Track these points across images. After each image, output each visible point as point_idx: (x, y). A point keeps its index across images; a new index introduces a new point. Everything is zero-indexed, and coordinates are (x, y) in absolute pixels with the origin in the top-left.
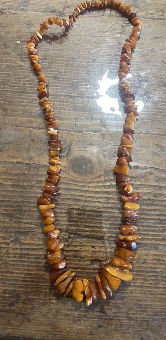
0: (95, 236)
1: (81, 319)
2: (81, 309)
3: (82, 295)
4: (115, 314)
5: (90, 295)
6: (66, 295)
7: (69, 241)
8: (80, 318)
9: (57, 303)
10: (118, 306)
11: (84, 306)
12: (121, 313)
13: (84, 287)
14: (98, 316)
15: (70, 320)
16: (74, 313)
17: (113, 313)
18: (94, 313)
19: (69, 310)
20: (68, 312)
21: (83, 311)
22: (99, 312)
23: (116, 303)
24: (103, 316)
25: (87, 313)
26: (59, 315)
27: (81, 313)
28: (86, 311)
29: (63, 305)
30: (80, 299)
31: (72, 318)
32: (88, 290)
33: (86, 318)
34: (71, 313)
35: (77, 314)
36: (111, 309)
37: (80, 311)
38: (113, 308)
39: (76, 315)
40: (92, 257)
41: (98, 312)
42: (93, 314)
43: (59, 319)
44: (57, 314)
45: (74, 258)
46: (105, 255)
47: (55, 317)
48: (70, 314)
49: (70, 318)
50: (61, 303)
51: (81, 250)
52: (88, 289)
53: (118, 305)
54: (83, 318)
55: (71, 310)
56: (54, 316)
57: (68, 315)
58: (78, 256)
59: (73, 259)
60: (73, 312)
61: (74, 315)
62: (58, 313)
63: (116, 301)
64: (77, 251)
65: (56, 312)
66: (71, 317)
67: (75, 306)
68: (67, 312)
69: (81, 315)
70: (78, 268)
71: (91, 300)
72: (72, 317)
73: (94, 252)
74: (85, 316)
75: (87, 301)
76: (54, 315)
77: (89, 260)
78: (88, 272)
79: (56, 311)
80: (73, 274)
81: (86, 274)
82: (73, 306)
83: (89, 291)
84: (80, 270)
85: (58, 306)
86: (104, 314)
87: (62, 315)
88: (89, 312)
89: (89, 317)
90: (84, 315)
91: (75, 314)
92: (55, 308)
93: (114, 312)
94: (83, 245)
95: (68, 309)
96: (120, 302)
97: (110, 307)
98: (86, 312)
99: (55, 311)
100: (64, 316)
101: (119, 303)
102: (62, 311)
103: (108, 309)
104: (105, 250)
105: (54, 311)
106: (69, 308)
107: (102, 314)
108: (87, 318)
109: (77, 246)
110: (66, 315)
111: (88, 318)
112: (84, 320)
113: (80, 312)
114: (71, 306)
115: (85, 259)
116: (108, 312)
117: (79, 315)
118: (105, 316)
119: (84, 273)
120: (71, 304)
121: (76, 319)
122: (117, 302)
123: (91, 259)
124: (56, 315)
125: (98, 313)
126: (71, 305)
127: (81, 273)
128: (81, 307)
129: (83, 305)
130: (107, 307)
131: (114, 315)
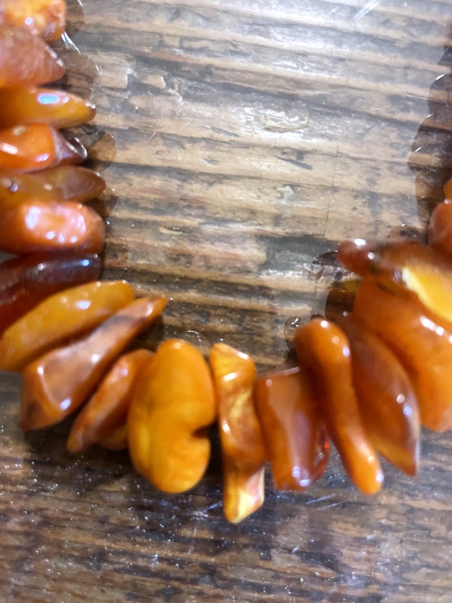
0: (310, 93)
1: (183, 587)
2: (187, 532)
3: (201, 450)
4: (395, 574)
5: (254, 452)
6: (77, 439)
7: (131, 108)
8: (176, 584)
9: (36, 485)
10: (424, 529)
11: (211, 512)
12: (436, 567)
13: (219, 397)
14: (290, 581)
15: (115, 586)
16: (143, 550)
17: (386, 565)
18: (268, 558)
19: (111, 532)
20: (105, 544)
21: (198, 541)
22: (297, 553)
23: (412, 510)
24: (322, 579)
25: (226, 557)
26: (47, 555)
27: (184, 555)
28: (217, 542)
29: (70, 495)
30: (186, 478)
31: (127, 577)
32: (243, 420)
33: (213, 581)
34: (123, 545)
35: (160, 559)
36: (375, 543)
37: (178, 539)
38: (390, 535)
39: (155, 565)
40: (277, 220)
41: (294, 557)
42: (261, 563)
43: (47, 577)
44: (37, 546)
45: (159, 218)
46: (367, 211)
47: (23, 559)
48: (117, 553)
49: (117, 578)
50: (64, 482)
51: (211, 168)
52: (250, 410)
53: (425, 522)
54: (194, 582)
55: (123, 529)
56: (18, 554)
57: (102, 556)
58: (189, 206)
59: (155, 223)
60: (134, 543)
61: (141, 562)
62: (39, 540)
63: (412, 496)
64: (185, 175)
65: (27, 534)
66: (117, 571)
67: (150, 508)
68: (98, 542)
69: (182, 563)
70: (186, 282)
71: (257, 483)
72: (128, 571)
73: (293, 186)
74: (211, 572)
75: (231, 491)
76: (18, 548)
77: (261, 238)
78: (245, 312)
79: (26, 528)
80: (145, 309)
81: (232, 321)
82: (140, 508)
83: (252, 423)
84: (192, 295)
85: (42, 503)
86: (330, 571)
87: (66, 557)
88: (240, 548)
89: (235, 581)
90: (204, 566)
91: (143, 556)
92: (21, 512)
93: (395, 562)
94: (226, 138)
95: (103, 521)
96: (435, 505)
97: (371, 529)
98: (216, 553)
99: (18, 528)
100: (80, 560)
101: (431, 513)
102: (68, 536)
103: (359, 542)
104: (371, 181)
105: (13, 524)
106: (113, 521)
107: (320, 570)
108: (220, 583)
109: (187, 145)
110: (88, 558)
111: (228, 587)
112: (200, 594)
113: (176, 546)
114: (123, 507)
115: (231, 225)
116: (358, 560)
117: (170, 561)
118: (337, 580)
119: (219, 312)
120: (128, 494)
121: (152, 584)
122: (420, 503)
123: (269, 229)
124: (30, 550)
125: (289, 560)
126: (121, 499)
127: (204, 311)
128: (186, 521)
129: (202, 506)
130: (353, 531)
131: (392, 580)
